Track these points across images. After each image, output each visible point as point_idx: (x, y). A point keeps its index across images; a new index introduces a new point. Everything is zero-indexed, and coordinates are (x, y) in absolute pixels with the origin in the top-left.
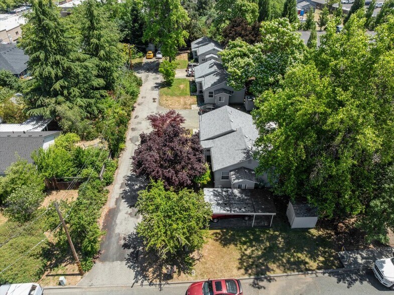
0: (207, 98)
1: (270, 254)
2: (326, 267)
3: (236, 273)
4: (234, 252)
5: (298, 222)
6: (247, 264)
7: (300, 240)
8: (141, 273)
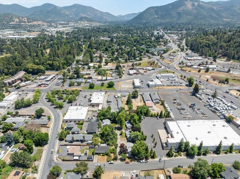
0: (128, 139)
1: (132, 160)
2: (137, 161)
3: (129, 161)
4: (129, 160)
5: (136, 157)
6: (130, 161)
7: (136, 159)
8: (121, 161)
